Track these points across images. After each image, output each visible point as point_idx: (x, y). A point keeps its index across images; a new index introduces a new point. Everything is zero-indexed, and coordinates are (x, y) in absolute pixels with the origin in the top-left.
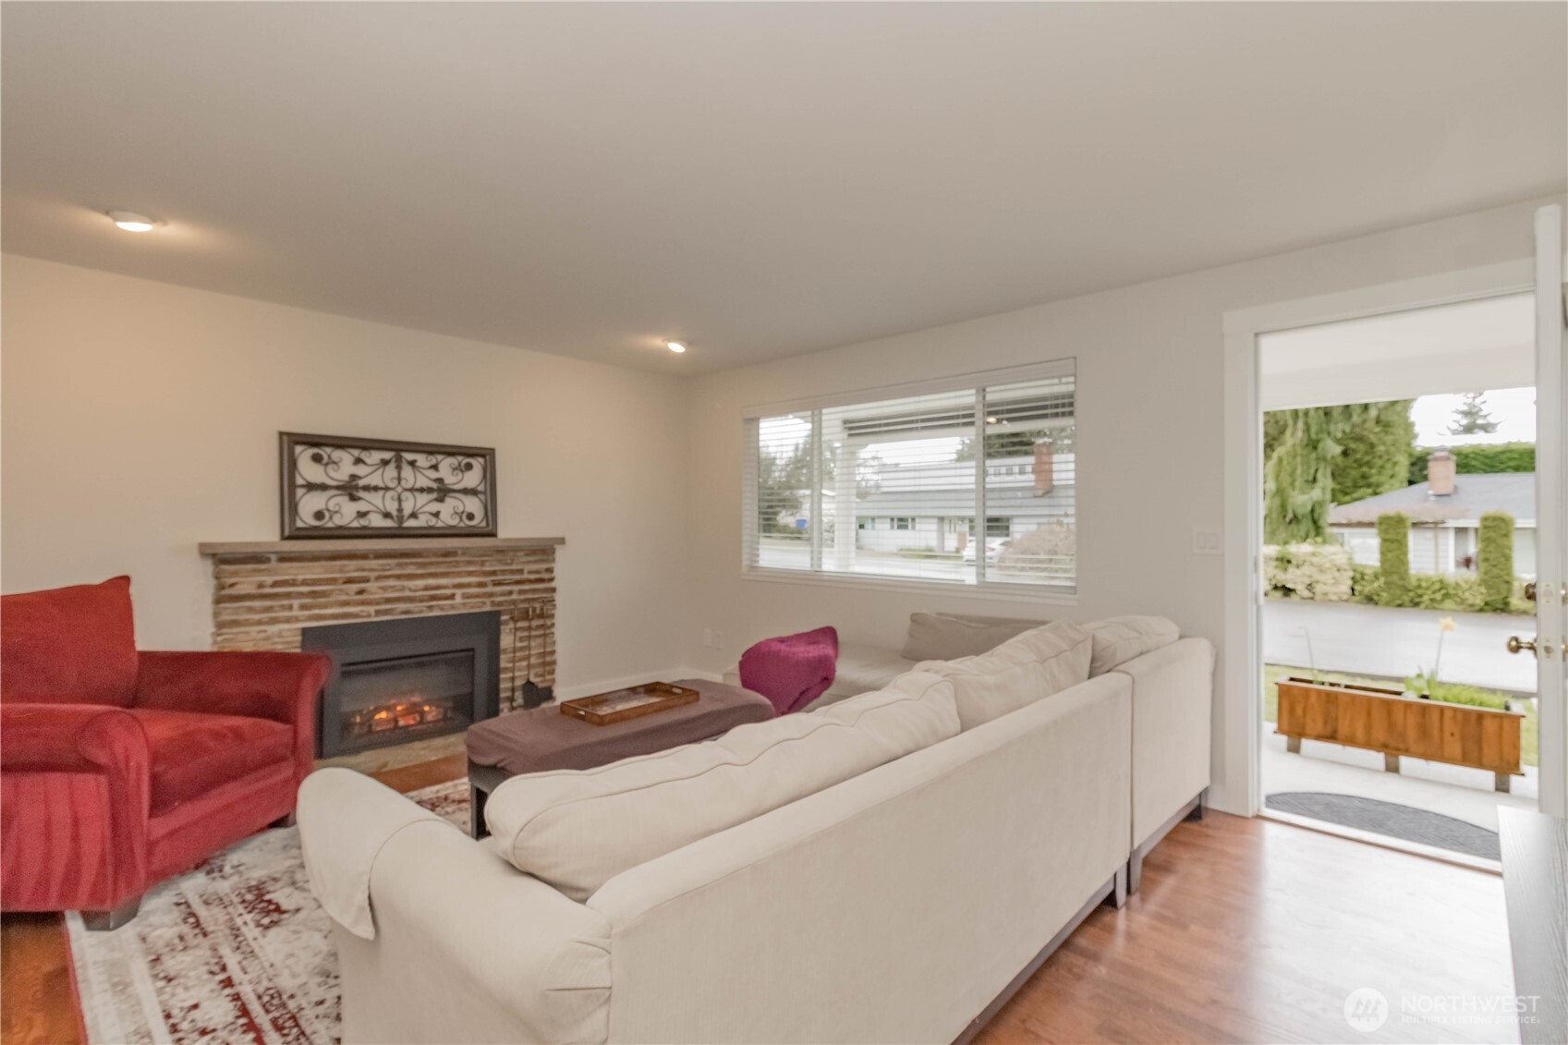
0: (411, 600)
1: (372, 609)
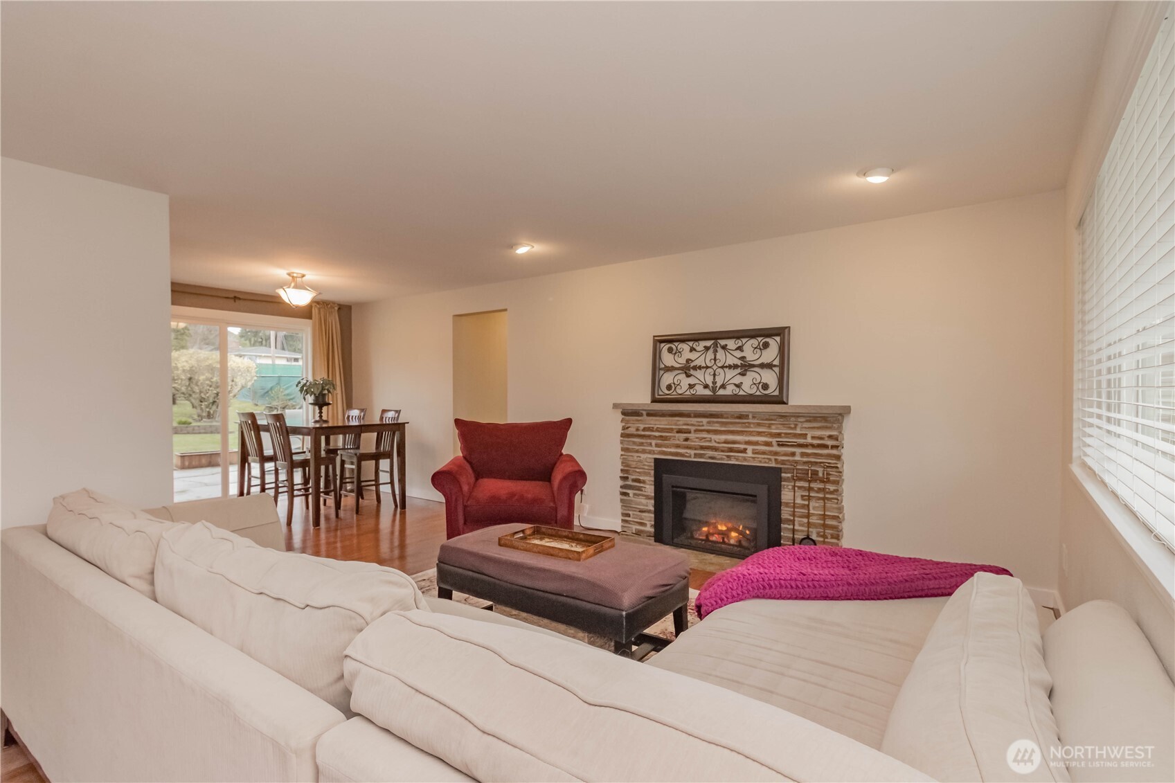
0: (716, 449)
1: (692, 452)
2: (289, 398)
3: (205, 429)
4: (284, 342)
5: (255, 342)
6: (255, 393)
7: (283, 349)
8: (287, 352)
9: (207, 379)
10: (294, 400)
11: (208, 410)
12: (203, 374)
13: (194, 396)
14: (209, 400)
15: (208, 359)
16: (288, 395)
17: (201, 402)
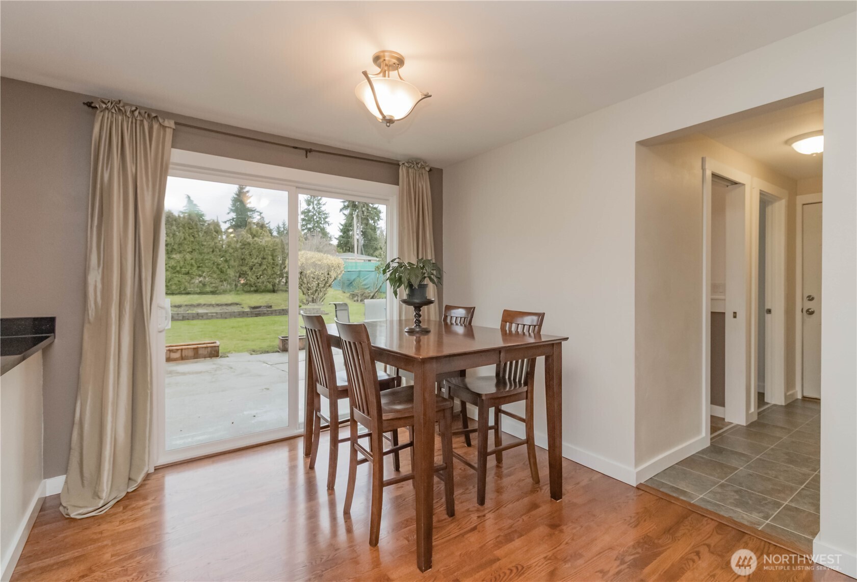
2: (366, 287)
3: (310, 311)
4: (363, 249)
5: (346, 250)
6: (344, 283)
7: (362, 254)
8: (364, 256)
9: (312, 273)
10: (369, 289)
11: (312, 296)
12: (310, 270)
13: (304, 285)
14: (313, 289)
15: (312, 258)
16: (365, 285)
17: (308, 290)
